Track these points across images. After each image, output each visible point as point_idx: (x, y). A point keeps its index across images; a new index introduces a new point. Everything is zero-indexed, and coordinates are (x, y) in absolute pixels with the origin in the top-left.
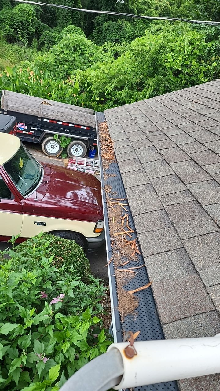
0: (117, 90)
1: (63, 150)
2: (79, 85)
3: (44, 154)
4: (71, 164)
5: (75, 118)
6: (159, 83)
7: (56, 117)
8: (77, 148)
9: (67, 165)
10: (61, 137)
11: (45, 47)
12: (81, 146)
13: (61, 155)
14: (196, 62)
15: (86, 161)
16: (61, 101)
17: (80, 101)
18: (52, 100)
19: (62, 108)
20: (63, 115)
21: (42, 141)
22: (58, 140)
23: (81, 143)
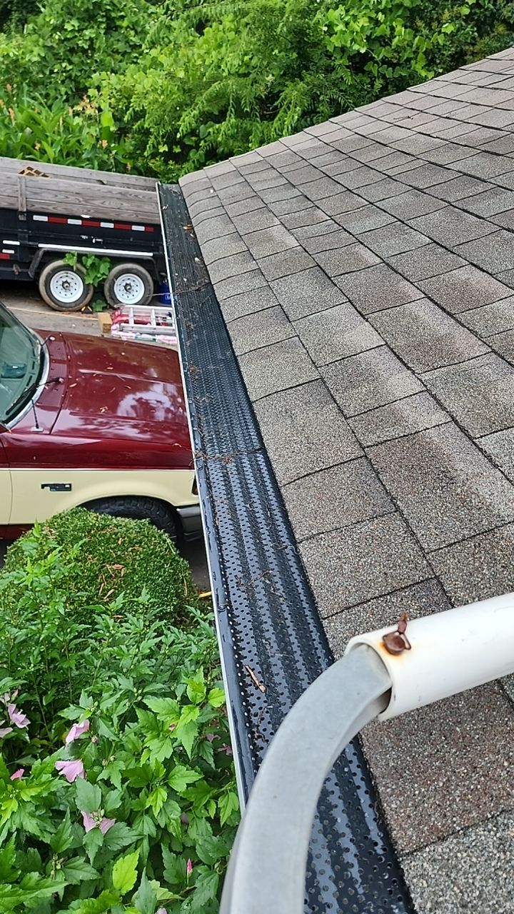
0: (212, 120)
1: (94, 292)
2: (114, 116)
3: (49, 306)
4: (118, 325)
5: (113, 204)
6: (315, 93)
7: (64, 206)
8: (128, 282)
9: (108, 327)
10: (84, 258)
11: (13, 20)
12: (138, 276)
13: (89, 304)
14: (406, 28)
15: (156, 313)
16: (73, 164)
17: (120, 157)
18: (49, 161)
19: (75, 182)
20: (81, 199)
21: (38, 274)
22: (79, 266)
23: (136, 269)
